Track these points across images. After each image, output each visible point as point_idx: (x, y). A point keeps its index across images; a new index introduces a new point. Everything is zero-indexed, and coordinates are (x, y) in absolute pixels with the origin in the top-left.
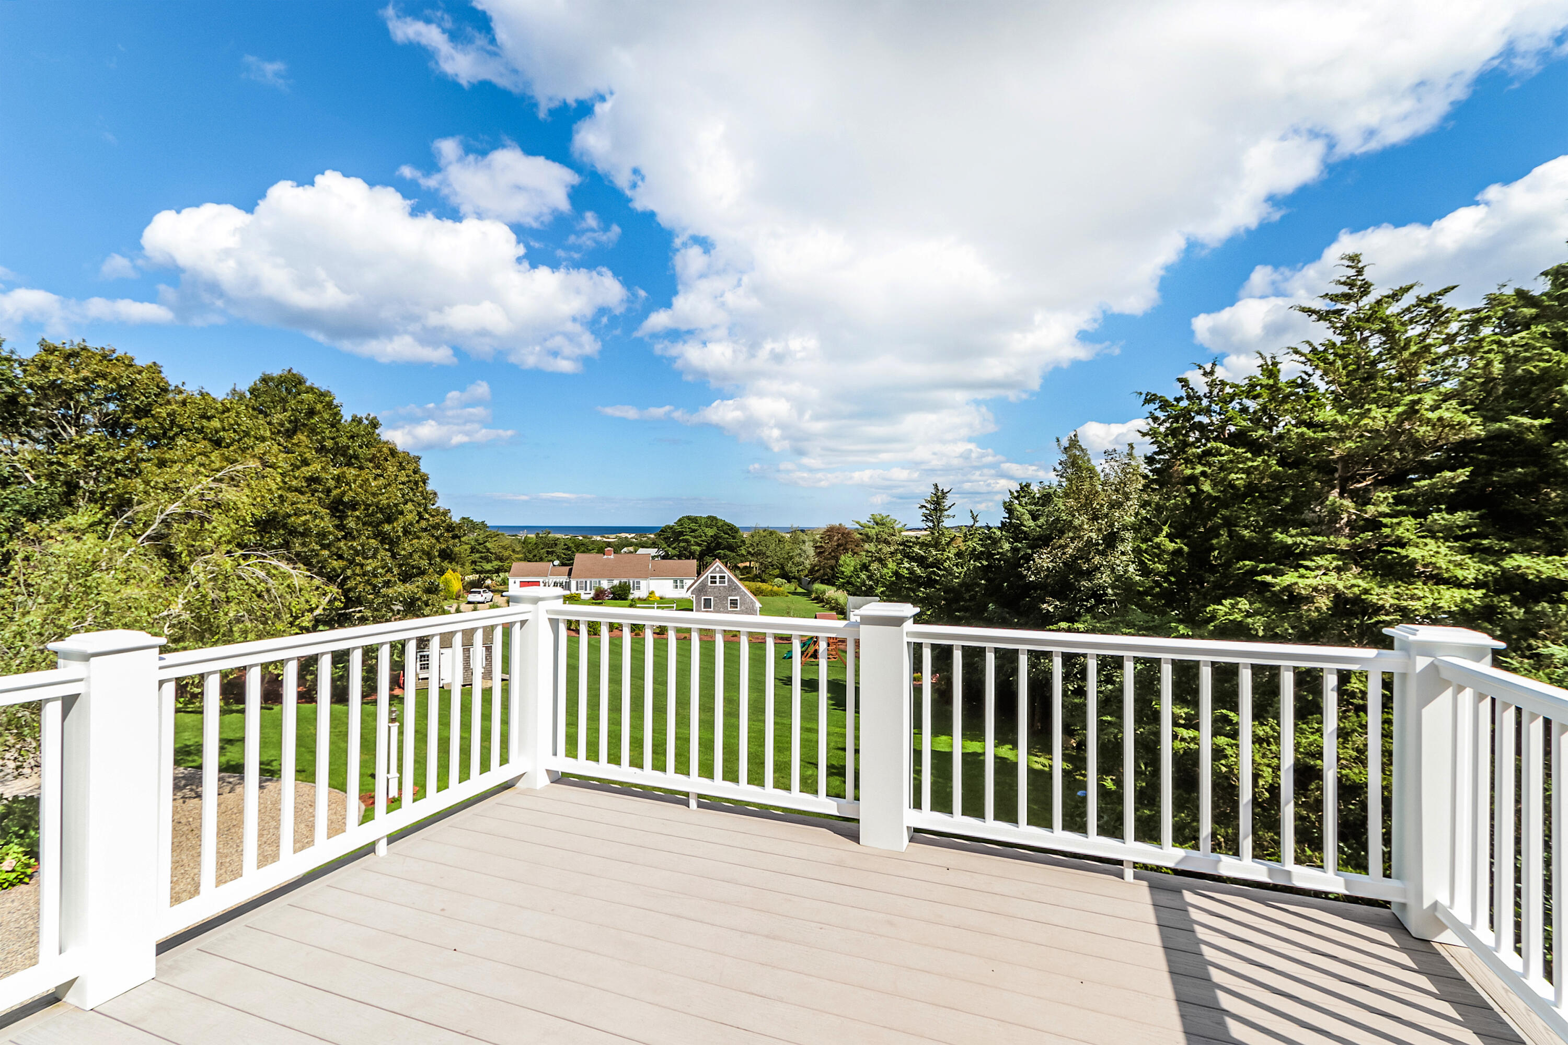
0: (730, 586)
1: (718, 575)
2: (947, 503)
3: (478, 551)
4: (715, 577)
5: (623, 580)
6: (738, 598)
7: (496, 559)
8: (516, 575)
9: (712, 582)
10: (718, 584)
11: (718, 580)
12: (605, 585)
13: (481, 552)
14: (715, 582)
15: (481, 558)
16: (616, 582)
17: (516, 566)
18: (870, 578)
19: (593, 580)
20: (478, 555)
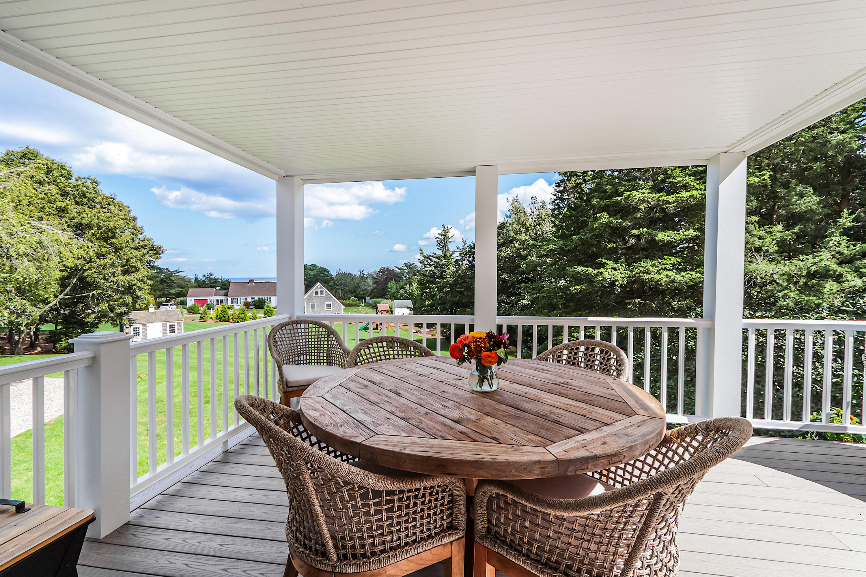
0: (326, 297)
1: (319, 290)
2: (450, 235)
3: (166, 282)
4: (317, 292)
5: (260, 297)
6: (331, 303)
7: (178, 287)
8: (191, 296)
9: (315, 295)
10: (319, 295)
11: (319, 293)
12: (249, 299)
13: (168, 283)
14: (318, 294)
15: (168, 286)
16: (256, 298)
17: (191, 290)
18: (406, 292)
19: (242, 297)
20: (165, 285)
